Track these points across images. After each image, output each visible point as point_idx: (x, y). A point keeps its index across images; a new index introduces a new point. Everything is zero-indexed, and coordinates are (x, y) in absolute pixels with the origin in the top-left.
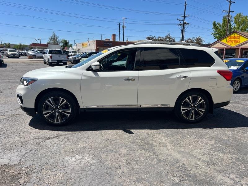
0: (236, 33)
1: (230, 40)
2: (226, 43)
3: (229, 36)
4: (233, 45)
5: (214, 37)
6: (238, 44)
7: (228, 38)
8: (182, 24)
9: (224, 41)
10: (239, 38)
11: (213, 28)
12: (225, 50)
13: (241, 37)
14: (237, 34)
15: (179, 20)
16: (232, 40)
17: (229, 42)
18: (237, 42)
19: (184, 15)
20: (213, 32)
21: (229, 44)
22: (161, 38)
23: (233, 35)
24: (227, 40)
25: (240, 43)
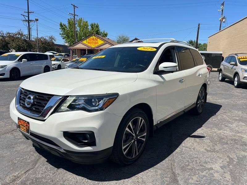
0: (94, 35)
1: (90, 41)
2: (87, 44)
3: (88, 38)
4: (93, 46)
5: (63, 38)
6: (97, 45)
7: (88, 40)
8: (27, 20)
9: (85, 42)
10: (97, 41)
11: (60, 29)
12: (87, 50)
13: (98, 39)
14: (95, 37)
15: (24, 16)
16: (91, 41)
17: (89, 43)
18: (96, 43)
19: (28, 11)
20: (61, 33)
21: (89, 45)
22: (10, 34)
23: (92, 37)
24: (88, 41)
25: (98, 45)
